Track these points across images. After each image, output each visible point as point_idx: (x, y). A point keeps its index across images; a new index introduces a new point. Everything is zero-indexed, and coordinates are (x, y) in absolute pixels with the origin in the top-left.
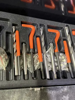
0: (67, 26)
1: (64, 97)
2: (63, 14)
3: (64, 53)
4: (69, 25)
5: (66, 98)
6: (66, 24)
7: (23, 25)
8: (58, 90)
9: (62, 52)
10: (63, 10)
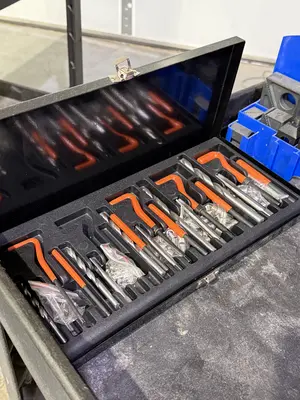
0: (181, 158)
1: (265, 269)
2: (160, 143)
3: (211, 202)
4: (183, 154)
5: (270, 268)
7: (112, 203)
9: (205, 203)
10: (153, 137)
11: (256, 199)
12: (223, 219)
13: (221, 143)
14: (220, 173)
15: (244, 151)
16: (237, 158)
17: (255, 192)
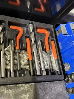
1: (23, 96)
2: (29, 11)
5: (26, 97)
6: (30, 22)
8: (17, 89)
9: (24, 50)
10: (28, 7)
11: (45, 62)
12: (24, 62)
13: (53, 29)
14: (41, 41)
15: (58, 39)
16: (53, 40)
17: (48, 59)
